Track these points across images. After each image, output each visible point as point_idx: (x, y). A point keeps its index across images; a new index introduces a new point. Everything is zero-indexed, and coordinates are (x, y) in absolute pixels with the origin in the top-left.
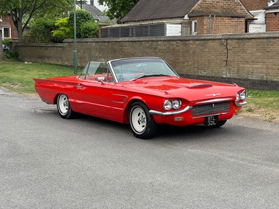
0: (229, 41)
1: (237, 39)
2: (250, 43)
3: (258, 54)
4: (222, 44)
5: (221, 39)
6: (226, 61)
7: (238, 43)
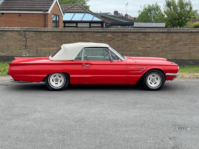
0: (27, 33)
1: (35, 32)
2: (46, 35)
3: (53, 41)
4: (21, 34)
5: (19, 31)
6: (26, 46)
7: (35, 34)
